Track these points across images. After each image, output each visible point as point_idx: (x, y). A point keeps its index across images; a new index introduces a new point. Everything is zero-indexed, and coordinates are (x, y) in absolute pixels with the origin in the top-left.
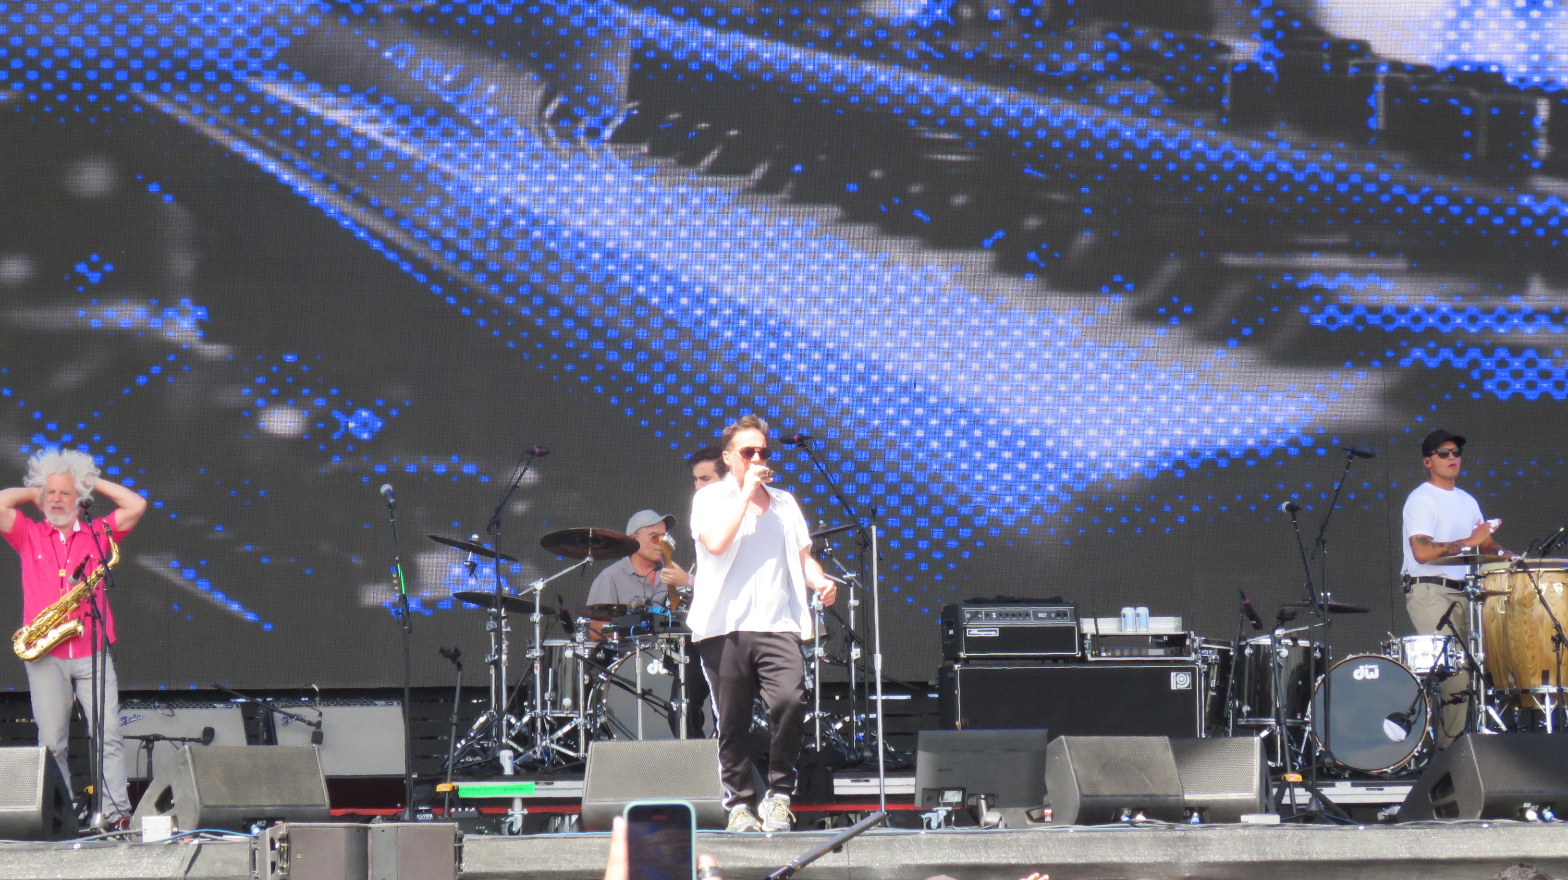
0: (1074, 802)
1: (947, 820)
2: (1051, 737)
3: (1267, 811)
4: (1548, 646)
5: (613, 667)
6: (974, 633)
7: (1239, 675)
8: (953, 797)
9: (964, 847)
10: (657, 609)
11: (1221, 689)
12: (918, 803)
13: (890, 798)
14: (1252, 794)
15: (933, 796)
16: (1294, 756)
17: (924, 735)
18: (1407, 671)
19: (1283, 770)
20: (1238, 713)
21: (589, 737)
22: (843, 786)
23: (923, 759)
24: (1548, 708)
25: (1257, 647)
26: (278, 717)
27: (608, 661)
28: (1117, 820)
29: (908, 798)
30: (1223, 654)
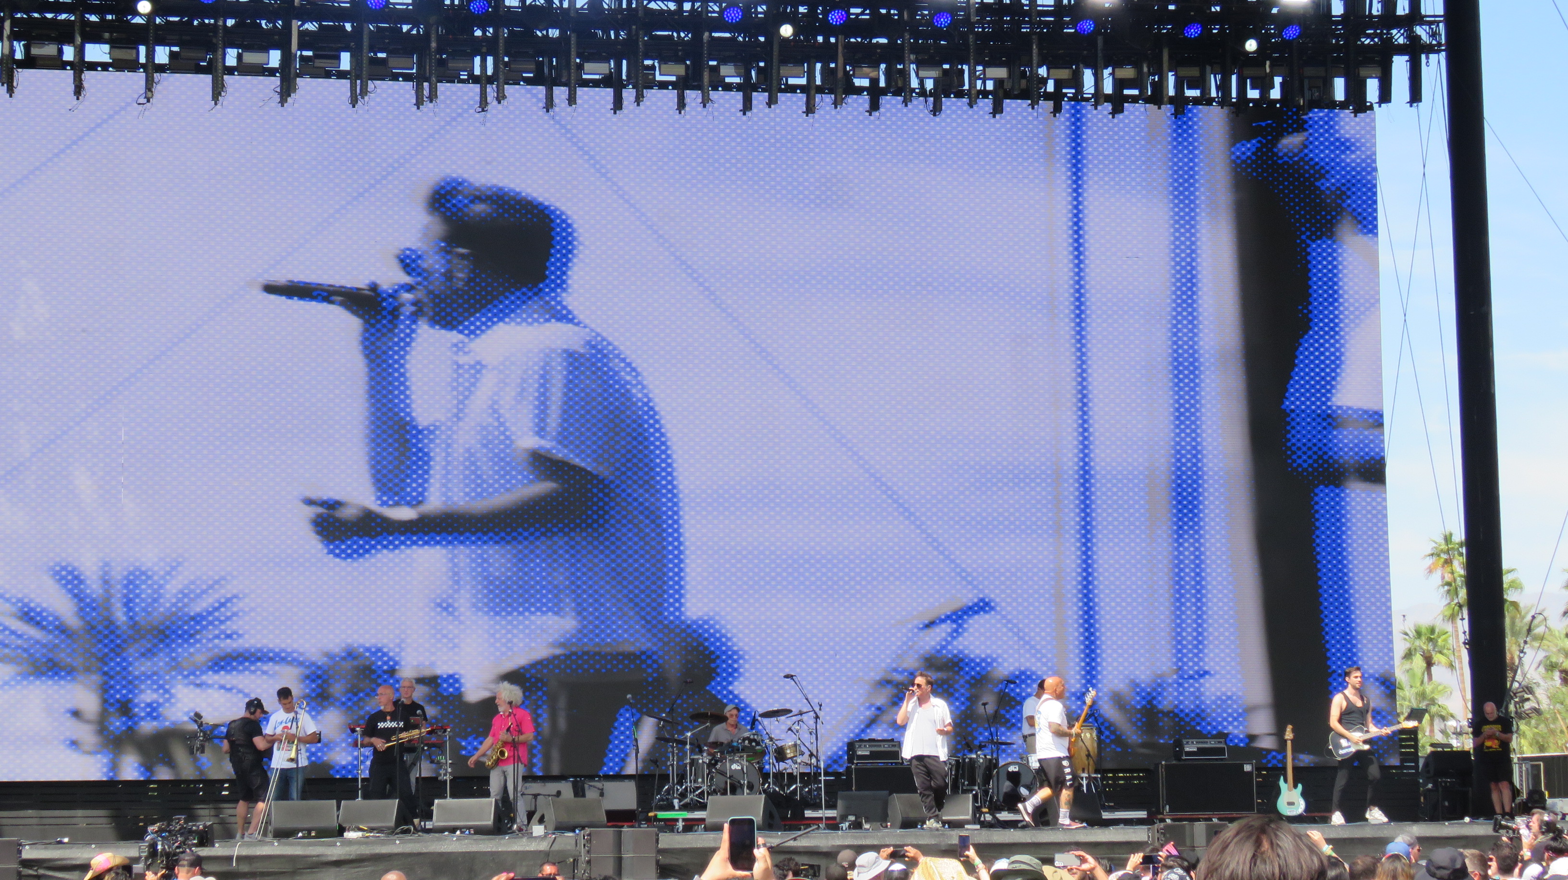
0: (899, 819)
1: (849, 827)
2: (890, 794)
3: (975, 823)
4: (1085, 758)
5: (718, 767)
6: (859, 753)
7: (963, 770)
8: (852, 818)
9: (856, 838)
10: (735, 744)
11: (956, 775)
12: (838, 820)
13: (828, 818)
14: (968, 817)
15: (844, 818)
16: (985, 801)
17: (840, 793)
18: (1029, 767)
19: (981, 807)
20: (963, 784)
21: (708, 794)
22: (808, 813)
23: (840, 803)
24: (1084, 783)
25: (971, 759)
26: (586, 786)
27: (716, 764)
28: (916, 827)
29: (833, 818)
30: (957, 761)
